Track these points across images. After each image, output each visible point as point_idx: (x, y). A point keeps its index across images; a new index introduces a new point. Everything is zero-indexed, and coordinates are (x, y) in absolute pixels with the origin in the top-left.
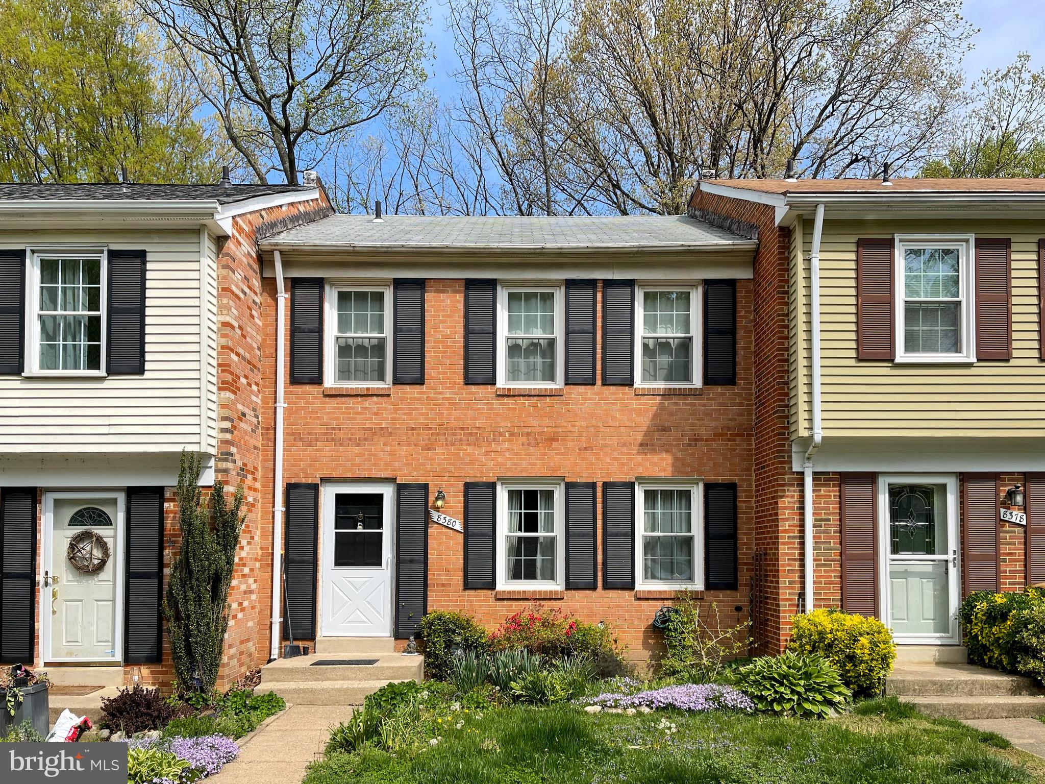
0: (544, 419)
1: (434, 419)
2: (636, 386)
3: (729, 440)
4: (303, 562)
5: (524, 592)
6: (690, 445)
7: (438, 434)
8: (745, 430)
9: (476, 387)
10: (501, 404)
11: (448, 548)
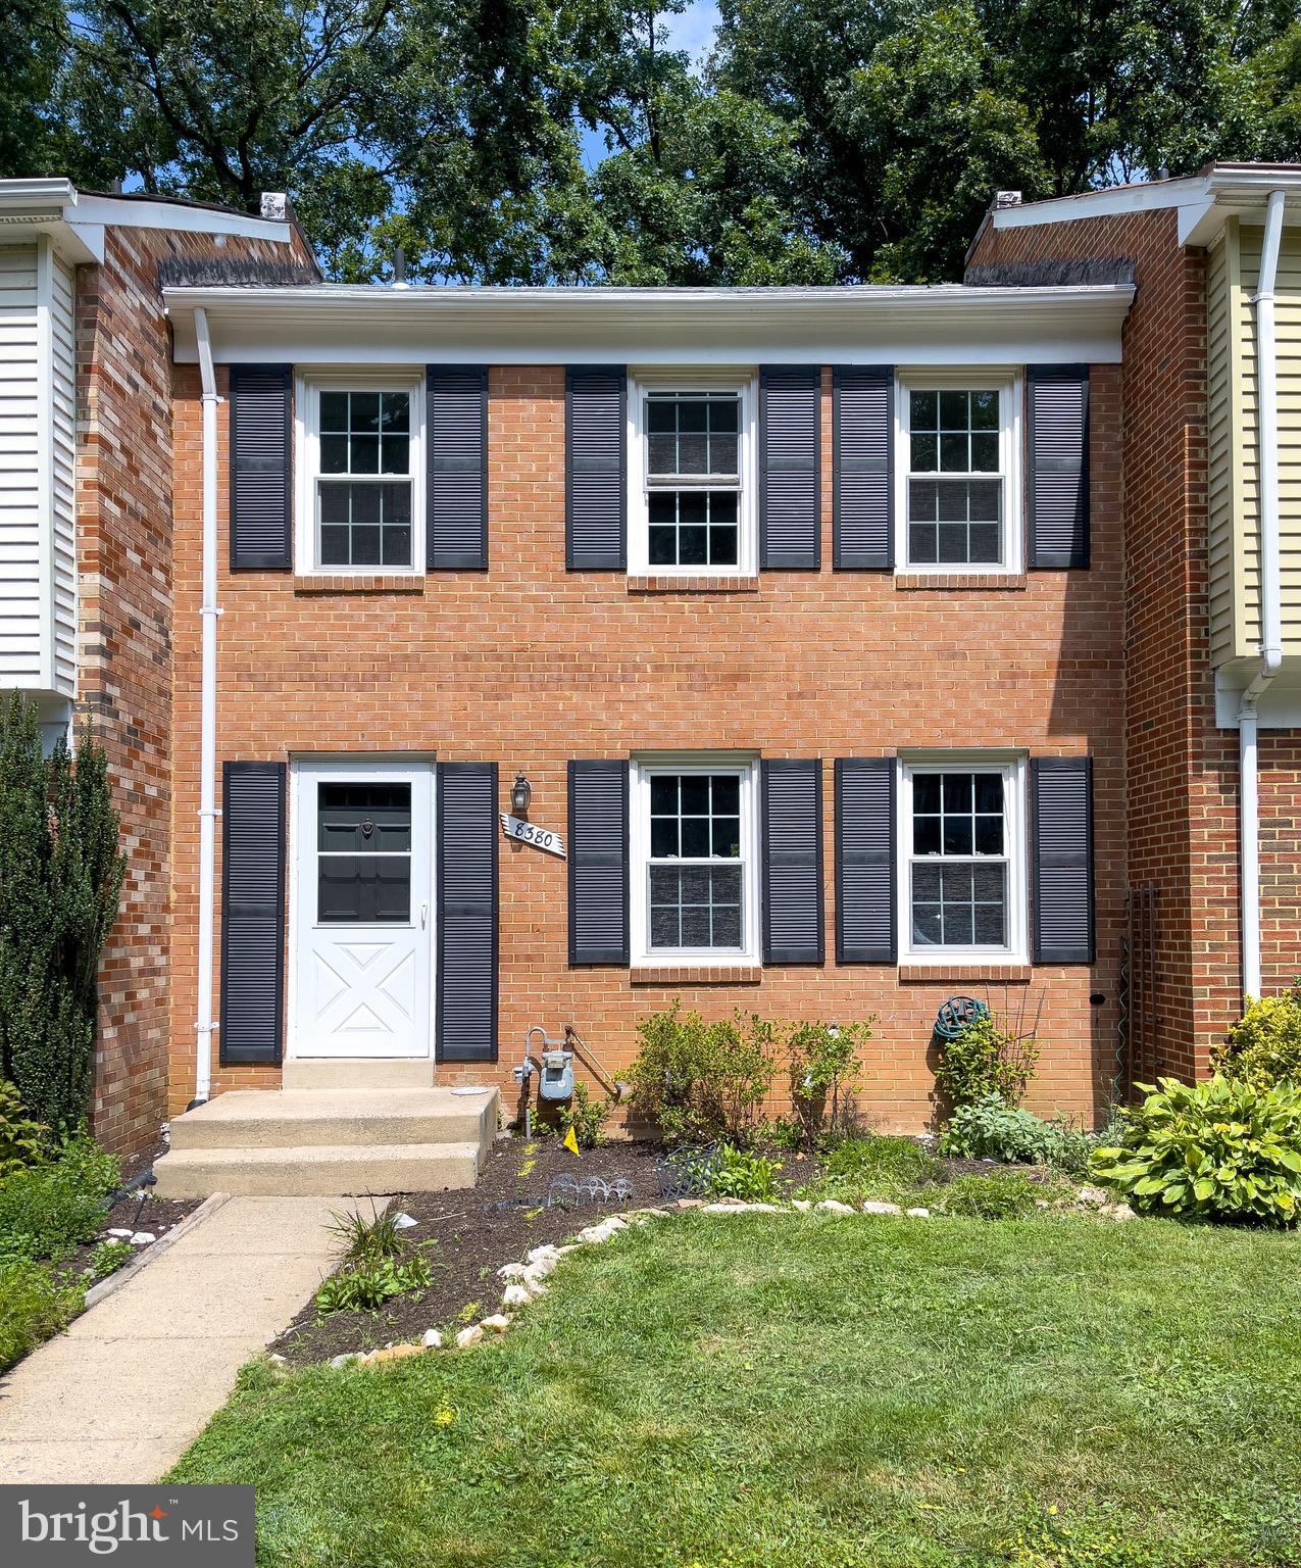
0: (721, 637)
1: (506, 638)
2: (897, 572)
3: (1077, 675)
4: (257, 913)
5: (684, 970)
6: (1002, 685)
7: (515, 668)
8: (1108, 655)
9: (588, 575)
10: (636, 609)
11: (538, 887)
